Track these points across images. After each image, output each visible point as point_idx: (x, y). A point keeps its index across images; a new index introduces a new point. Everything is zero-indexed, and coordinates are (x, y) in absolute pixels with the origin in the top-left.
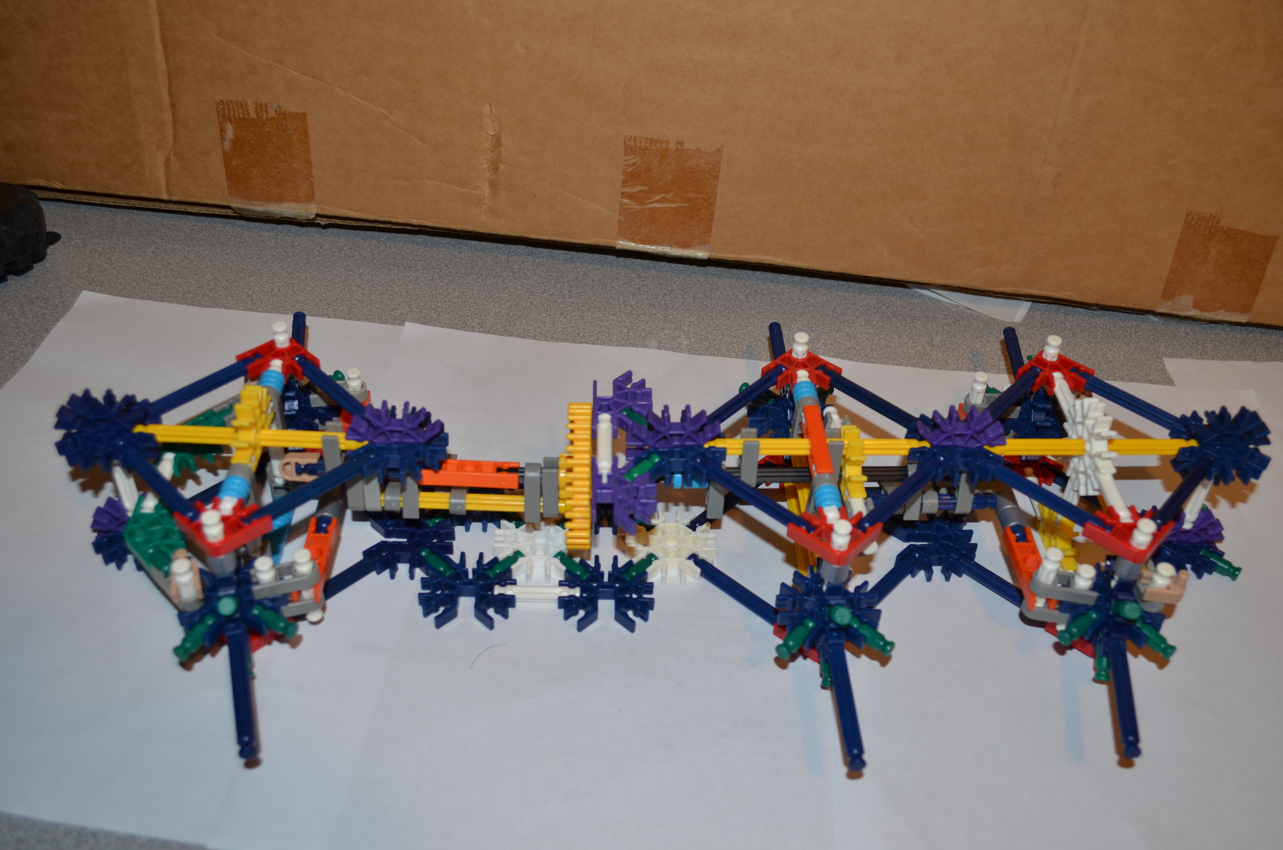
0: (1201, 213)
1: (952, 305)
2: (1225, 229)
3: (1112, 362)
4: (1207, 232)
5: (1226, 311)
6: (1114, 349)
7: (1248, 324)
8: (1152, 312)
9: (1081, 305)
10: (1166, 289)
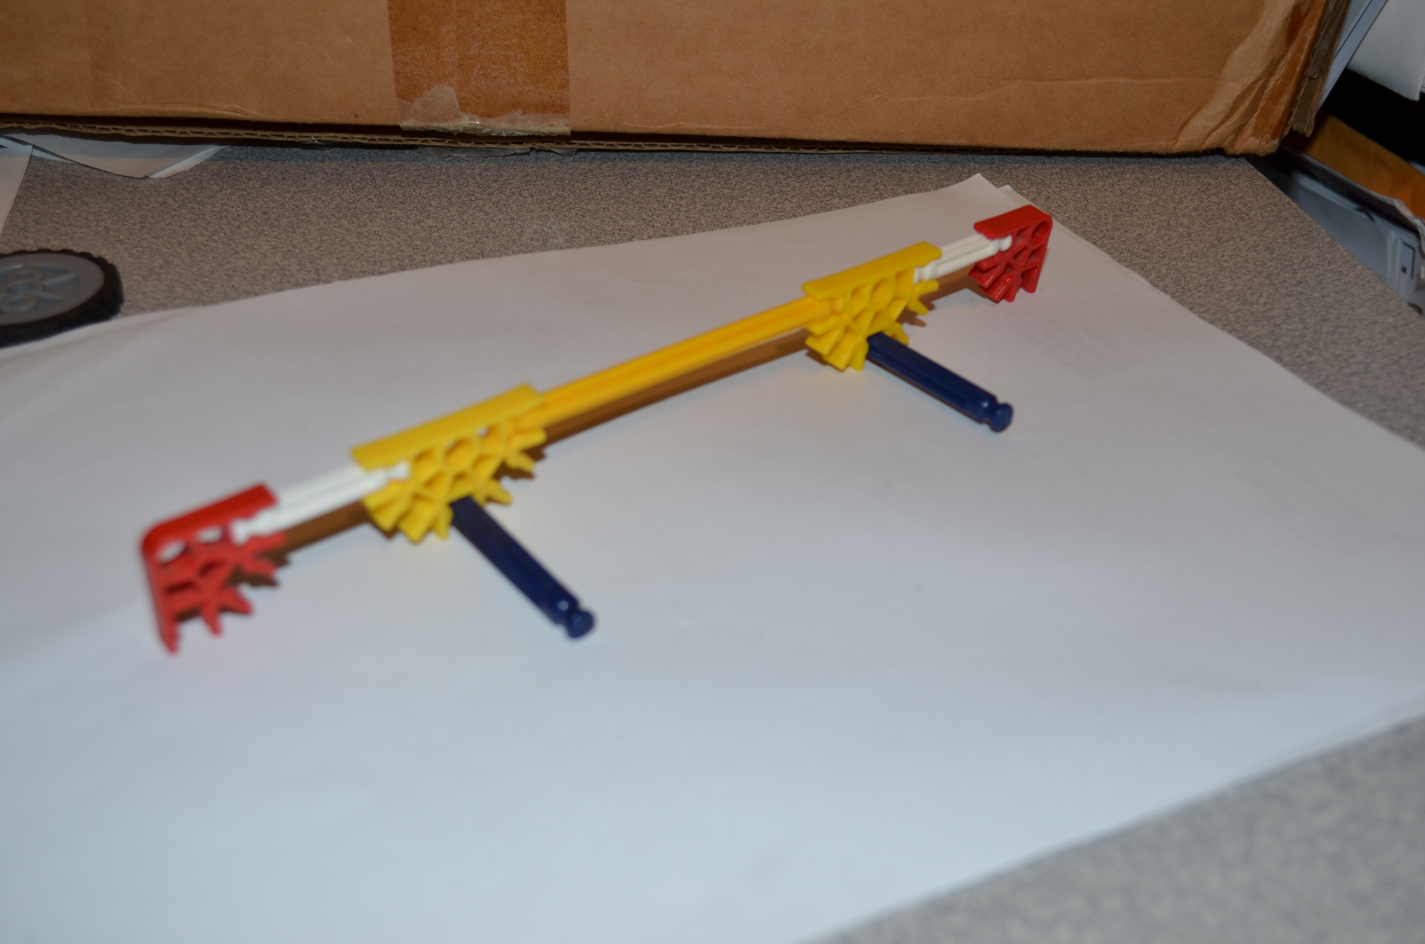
1: (63, 163)
3: (306, 214)
6: (324, 198)
7: (578, 135)
8: (395, 130)
9: (286, 136)
10: (399, 77)
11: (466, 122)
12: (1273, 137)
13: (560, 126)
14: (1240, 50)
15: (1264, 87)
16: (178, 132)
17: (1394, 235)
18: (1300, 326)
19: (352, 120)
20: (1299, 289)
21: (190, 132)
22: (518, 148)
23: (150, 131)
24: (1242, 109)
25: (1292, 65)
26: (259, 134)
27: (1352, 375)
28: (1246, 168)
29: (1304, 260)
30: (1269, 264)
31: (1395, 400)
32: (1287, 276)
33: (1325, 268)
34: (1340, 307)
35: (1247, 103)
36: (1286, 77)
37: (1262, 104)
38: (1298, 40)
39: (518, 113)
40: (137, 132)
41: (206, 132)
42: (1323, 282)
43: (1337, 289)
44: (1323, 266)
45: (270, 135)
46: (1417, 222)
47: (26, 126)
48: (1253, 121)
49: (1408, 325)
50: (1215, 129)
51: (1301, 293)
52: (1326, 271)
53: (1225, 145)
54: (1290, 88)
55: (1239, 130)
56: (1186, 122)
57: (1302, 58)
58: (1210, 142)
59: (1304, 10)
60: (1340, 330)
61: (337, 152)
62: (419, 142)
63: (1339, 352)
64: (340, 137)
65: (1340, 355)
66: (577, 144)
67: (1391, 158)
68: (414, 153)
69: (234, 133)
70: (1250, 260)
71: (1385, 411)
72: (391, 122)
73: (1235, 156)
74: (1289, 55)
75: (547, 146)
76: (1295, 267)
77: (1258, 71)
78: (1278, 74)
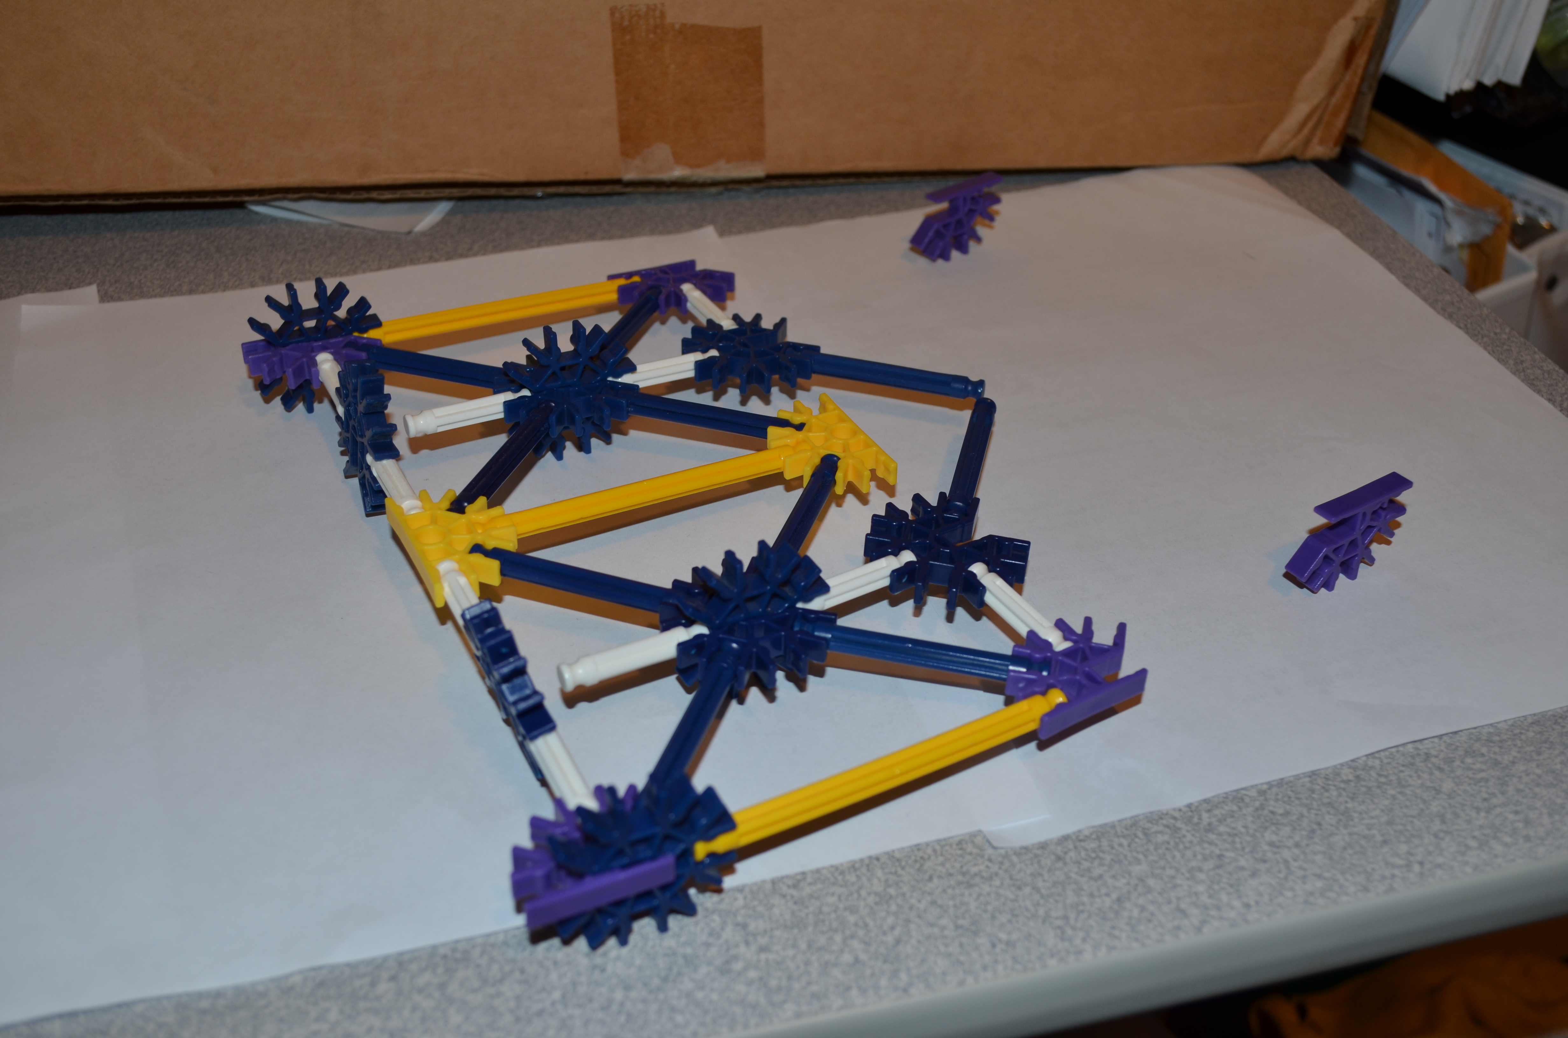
0: (631, 6)
2: (677, 26)
4: (651, 36)
5: (728, 161)
7: (770, 177)
8: (618, 182)
9: (516, 192)
10: (623, 139)
11: (678, 172)
12: (1336, 145)
13: (757, 171)
14: (1309, 76)
15: (1327, 105)
16: (423, 193)
17: (1422, 206)
19: (582, 177)
21: (433, 193)
22: (713, 190)
23: (398, 194)
24: (1310, 124)
25: (1350, 87)
26: (493, 191)
28: (1313, 170)
35: (1314, 119)
36: (1345, 98)
37: (1326, 119)
38: (1353, 67)
39: (721, 164)
40: (387, 195)
41: (447, 192)
45: (503, 191)
46: (1442, 196)
47: (290, 196)
48: (1319, 133)
50: (1289, 141)
53: (1297, 153)
54: (1348, 105)
55: (1307, 142)
56: (1265, 138)
57: (1357, 80)
58: (1285, 153)
59: (1358, 41)
61: (556, 201)
64: (562, 189)
67: (1415, 139)
68: (622, 198)
69: (470, 192)
72: (615, 175)
73: (1304, 162)
74: (1347, 78)
75: (737, 186)
77: (1322, 93)
78: (1339, 94)
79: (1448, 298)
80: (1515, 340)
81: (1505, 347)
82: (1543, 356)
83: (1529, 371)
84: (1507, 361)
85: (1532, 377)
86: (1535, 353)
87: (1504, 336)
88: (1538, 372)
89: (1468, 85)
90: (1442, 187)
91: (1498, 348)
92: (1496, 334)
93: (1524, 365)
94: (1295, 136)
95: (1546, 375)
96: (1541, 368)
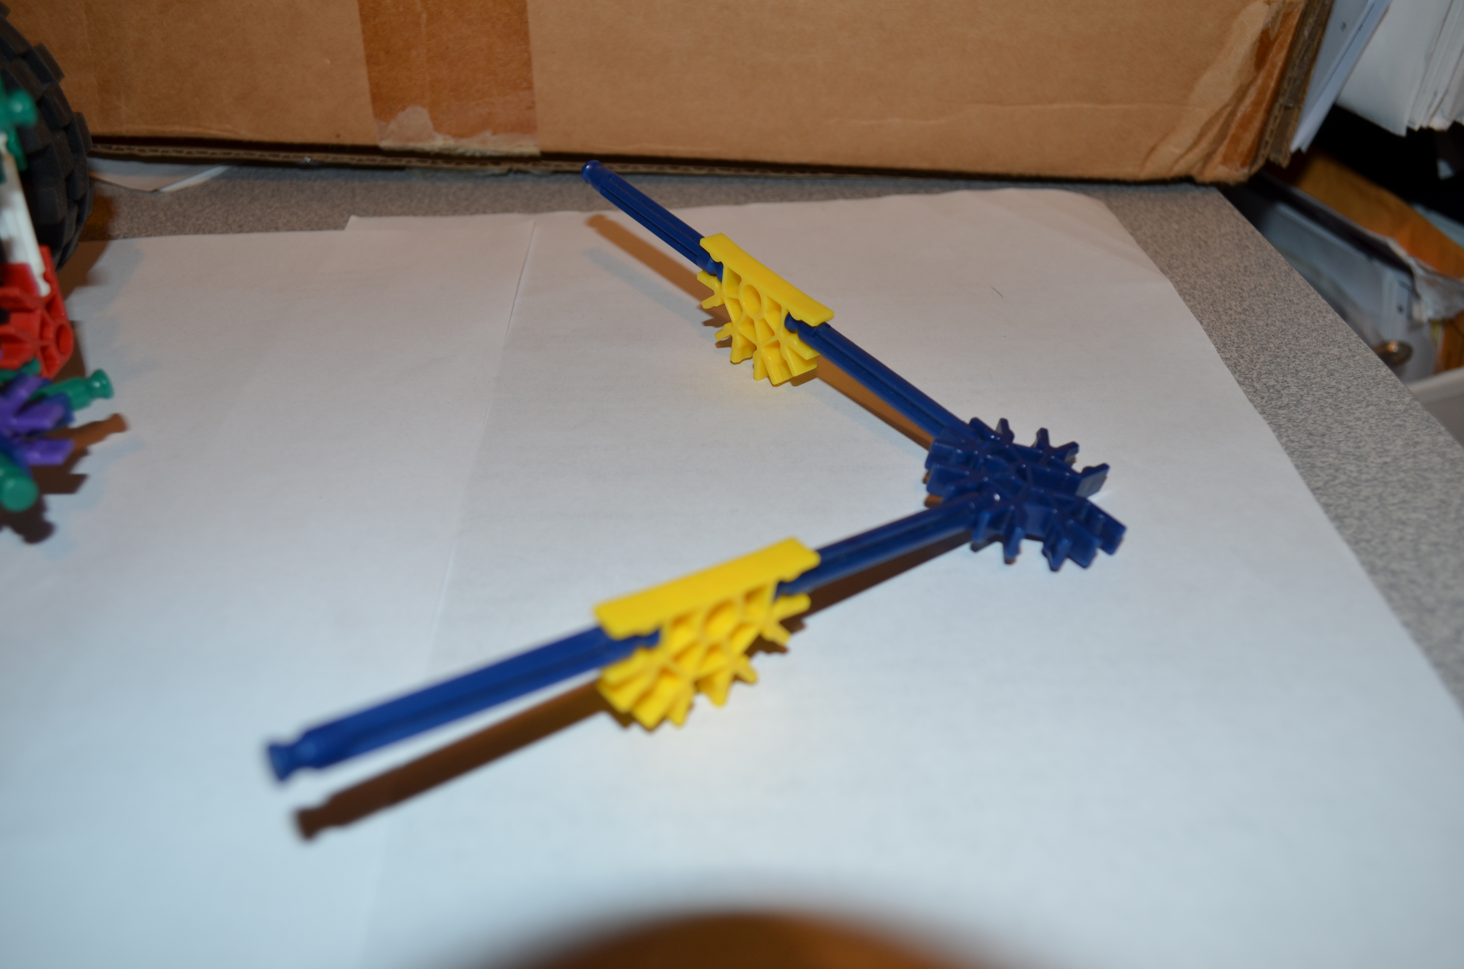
5: (495, 133)
6: (300, 213)
7: (543, 156)
8: (374, 149)
9: (282, 156)
10: (376, 98)
11: (439, 142)
12: (1243, 165)
13: (530, 147)
14: (1208, 76)
15: (1233, 113)
16: (184, 152)
17: (1391, 277)
18: (1236, 355)
19: (334, 140)
20: (1243, 317)
21: (196, 152)
23: (160, 151)
24: (1211, 135)
25: (1261, 92)
26: (257, 155)
27: (1280, 408)
28: (1216, 197)
29: (1255, 287)
30: (1217, 291)
31: (1323, 435)
32: (1234, 303)
33: (1277, 296)
34: (1283, 336)
35: (1215, 130)
36: (1256, 104)
37: (1232, 131)
38: (1268, 66)
39: (488, 134)
41: (210, 152)
42: (1270, 310)
43: (1284, 317)
44: (1275, 294)
45: (268, 156)
46: (1411, 261)
48: (1222, 149)
49: (1354, 356)
50: (1182, 156)
51: (1244, 321)
52: (1276, 299)
53: (1194, 172)
54: (1260, 116)
55: (1208, 157)
56: (1153, 149)
57: (1272, 84)
58: (1178, 170)
59: (1273, 34)
60: (1279, 360)
62: (403, 162)
63: (1272, 383)
64: (330, 158)
65: (1273, 386)
66: (553, 165)
69: (234, 153)
70: (1198, 287)
71: (1310, 447)
72: (372, 143)
73: (1204, 185)
74: (1259, 82)
76: (1245, 295)
77: (1227, 97)
78: (1248, 101)
79: (1335, 351)
80: (1415, 413)
81: (1397, 422)
82: (1450, 438)
83: (1422, 457)
84: (1394, 441)
85: (1425, 466)
86: (1440, 433)
87: (1400, 407)
88: (1438, 460)
89: (1440, 123)
90: (1414, 251)
91: (1385, 422)
92: (1389, 402)
93: (1418, 448)
94: (1190, 149)
95: (1447, 466)
96: (1442, 455)
